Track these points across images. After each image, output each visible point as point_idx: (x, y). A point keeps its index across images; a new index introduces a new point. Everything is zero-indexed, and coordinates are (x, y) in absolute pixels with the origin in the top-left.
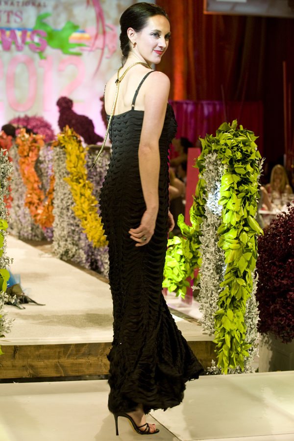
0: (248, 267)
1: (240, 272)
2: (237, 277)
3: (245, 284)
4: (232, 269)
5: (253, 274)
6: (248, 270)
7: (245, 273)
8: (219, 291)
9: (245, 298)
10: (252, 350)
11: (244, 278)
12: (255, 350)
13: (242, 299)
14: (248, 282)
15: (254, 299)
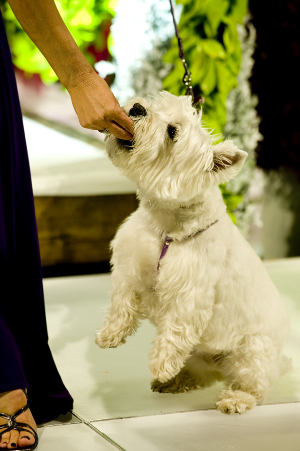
0: (229, 12)
1: (210, 25)
2: (204, 36)
3: (222, 54)
4: (193, 19)
5: (241, 30)
6: (227, 20)
7: (222, 27)
8: (163, 73)
9: (223, 88)
10: (244, 210)
11: (219, 38)
12: (251, 209)
13: (216, 91)
14: (231, 49)
15: (245, 89)
